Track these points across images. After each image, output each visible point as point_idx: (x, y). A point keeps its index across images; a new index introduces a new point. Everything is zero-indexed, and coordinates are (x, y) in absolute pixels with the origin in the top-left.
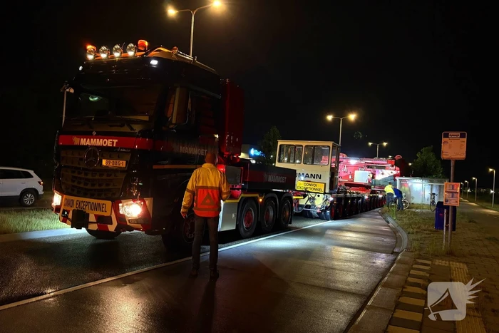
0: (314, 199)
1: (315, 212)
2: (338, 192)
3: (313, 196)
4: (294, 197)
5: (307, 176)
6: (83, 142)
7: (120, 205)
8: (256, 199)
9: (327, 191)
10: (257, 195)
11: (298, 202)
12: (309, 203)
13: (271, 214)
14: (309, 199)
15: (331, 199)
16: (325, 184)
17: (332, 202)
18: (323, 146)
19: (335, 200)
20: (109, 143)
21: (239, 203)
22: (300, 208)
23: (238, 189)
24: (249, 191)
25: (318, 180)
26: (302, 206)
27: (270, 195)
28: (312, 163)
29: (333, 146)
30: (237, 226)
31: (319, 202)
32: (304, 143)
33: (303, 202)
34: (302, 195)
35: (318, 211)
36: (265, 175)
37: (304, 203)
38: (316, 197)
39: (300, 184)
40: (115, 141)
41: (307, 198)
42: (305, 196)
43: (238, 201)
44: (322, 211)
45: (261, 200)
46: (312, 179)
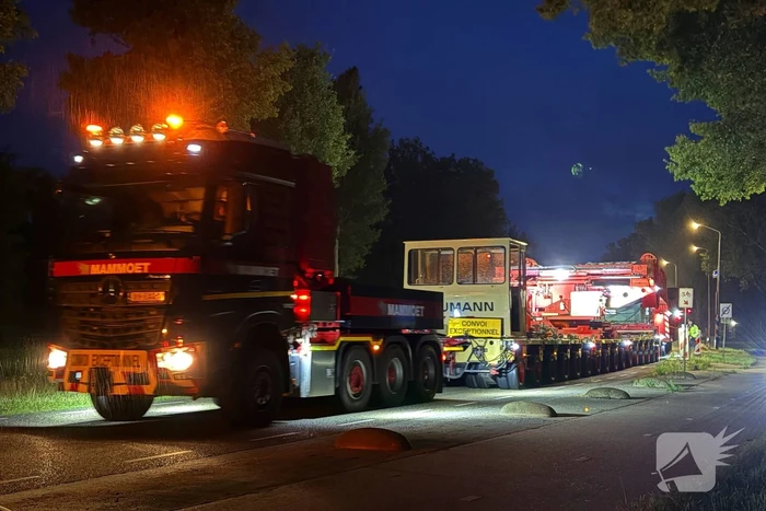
0: (483, 349)
1: (486, 374)
2: (529, 335)
3: (482, 344)
4: (446, 349)
5: (467, 307)
6: (96, 269)
7: (159, 355)
8: (366, 346)
9: (508, 332)
10: (369, 339)
11: (453, 358)
12: (474, 359)
13: (399, 371)
14: (474, 350)
15: (516, 347)
16: (502, 320)
17: (518, 354)
18: (492, 247)
19: (525, 349)
20: (136, 268)
21: (337, 352)
22: (458, 370)
23: (334, 329)
24: (354, 332)
25: (488, 313)
26: (461, 365)
27: (393, 338)
28: (474, 282)
29: (511, 247)
30: (337, 390)
31: (493, 355)
32: (456, 244)
33: (463, 357)
34: (459, 345)
35: (494, 372)
36: (381, 304)
37: (465, 360)
38: (488, 346)
39: (454, 324)
40: (146, 264)
41: (469, 349)
42: (465, 346)
43: (335, 348)
44: (500, 371)
45: (376, 348)
46: (477, 313)
